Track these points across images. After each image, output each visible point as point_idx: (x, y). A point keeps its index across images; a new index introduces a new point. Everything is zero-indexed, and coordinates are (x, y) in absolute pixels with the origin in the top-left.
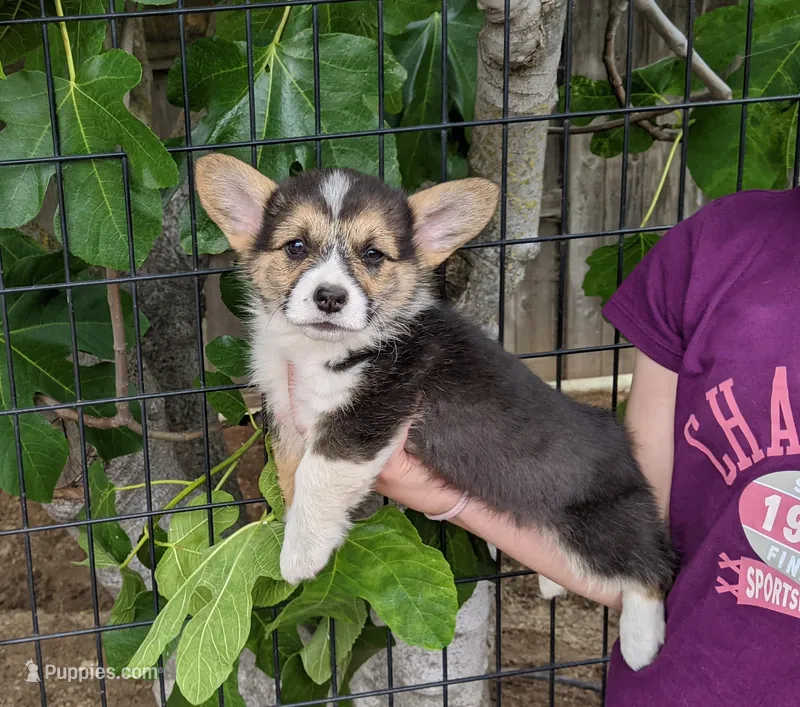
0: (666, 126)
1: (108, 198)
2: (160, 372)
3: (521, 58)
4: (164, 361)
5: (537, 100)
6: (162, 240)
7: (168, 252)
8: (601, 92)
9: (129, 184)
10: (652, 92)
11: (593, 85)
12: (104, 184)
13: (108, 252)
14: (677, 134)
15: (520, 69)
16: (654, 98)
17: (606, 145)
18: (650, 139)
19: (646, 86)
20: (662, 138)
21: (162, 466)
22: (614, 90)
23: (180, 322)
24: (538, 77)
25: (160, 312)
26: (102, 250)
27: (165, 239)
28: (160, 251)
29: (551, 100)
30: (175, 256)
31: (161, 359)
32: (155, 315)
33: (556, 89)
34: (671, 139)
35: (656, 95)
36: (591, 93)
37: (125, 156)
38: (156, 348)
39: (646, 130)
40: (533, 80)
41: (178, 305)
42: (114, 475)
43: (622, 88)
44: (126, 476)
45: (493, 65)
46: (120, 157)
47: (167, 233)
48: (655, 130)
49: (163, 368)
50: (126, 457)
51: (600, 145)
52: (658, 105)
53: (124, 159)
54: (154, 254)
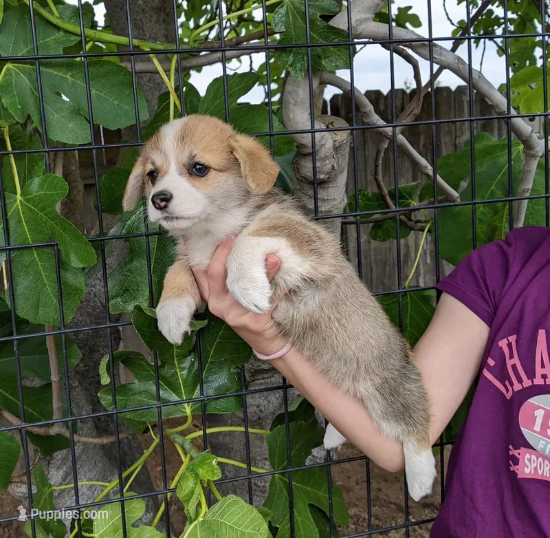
0: (418, 221)
1: (46, 275)
2: (90, 385)
3: (322, 176)
4: (92, 377)
5: (334, 203)
6: (90, 294)
7: (95, 302)
8: (375, 199)
9: (60, 264)
10: (408, 199)
11: (370, 195)
12: (43, 266)
13: (46, 313)
14: (425, 227)
15: (322, 183)
16: (410, 203)
17: (380, 233)
18: (408, 230)
19: (404, 195)
20: (416, 229)
21: (91, 455)
22: (383, 197)
23: (103, 349)
24: (333, 189)
25: (89, 343)
26: (41, 312)
27: (92, 293)
28: (89, 301)
29: (343, 203)
30: (99, 305)
31: (90, 375)
32: (86, 345)
33: (345, 196)
34: (423, 230)
35: (410, 201)
36: (369, 200)
37: (57, 245)
38: (87, 368)
39: (405, 224)
40: (330, 190)
41: (101, 337)
42: (56, 464)
43: (388, 197)
44: (65, 464)
45: (304, 181)
46: (53, 245)
47: (93, 289)
48: (411, 224)
49: (91, 382)
50: (65, 451)
51: (377, 233)
52: (412, 207)
53: (56, 246)
54: (85, 303)
